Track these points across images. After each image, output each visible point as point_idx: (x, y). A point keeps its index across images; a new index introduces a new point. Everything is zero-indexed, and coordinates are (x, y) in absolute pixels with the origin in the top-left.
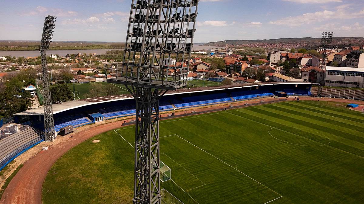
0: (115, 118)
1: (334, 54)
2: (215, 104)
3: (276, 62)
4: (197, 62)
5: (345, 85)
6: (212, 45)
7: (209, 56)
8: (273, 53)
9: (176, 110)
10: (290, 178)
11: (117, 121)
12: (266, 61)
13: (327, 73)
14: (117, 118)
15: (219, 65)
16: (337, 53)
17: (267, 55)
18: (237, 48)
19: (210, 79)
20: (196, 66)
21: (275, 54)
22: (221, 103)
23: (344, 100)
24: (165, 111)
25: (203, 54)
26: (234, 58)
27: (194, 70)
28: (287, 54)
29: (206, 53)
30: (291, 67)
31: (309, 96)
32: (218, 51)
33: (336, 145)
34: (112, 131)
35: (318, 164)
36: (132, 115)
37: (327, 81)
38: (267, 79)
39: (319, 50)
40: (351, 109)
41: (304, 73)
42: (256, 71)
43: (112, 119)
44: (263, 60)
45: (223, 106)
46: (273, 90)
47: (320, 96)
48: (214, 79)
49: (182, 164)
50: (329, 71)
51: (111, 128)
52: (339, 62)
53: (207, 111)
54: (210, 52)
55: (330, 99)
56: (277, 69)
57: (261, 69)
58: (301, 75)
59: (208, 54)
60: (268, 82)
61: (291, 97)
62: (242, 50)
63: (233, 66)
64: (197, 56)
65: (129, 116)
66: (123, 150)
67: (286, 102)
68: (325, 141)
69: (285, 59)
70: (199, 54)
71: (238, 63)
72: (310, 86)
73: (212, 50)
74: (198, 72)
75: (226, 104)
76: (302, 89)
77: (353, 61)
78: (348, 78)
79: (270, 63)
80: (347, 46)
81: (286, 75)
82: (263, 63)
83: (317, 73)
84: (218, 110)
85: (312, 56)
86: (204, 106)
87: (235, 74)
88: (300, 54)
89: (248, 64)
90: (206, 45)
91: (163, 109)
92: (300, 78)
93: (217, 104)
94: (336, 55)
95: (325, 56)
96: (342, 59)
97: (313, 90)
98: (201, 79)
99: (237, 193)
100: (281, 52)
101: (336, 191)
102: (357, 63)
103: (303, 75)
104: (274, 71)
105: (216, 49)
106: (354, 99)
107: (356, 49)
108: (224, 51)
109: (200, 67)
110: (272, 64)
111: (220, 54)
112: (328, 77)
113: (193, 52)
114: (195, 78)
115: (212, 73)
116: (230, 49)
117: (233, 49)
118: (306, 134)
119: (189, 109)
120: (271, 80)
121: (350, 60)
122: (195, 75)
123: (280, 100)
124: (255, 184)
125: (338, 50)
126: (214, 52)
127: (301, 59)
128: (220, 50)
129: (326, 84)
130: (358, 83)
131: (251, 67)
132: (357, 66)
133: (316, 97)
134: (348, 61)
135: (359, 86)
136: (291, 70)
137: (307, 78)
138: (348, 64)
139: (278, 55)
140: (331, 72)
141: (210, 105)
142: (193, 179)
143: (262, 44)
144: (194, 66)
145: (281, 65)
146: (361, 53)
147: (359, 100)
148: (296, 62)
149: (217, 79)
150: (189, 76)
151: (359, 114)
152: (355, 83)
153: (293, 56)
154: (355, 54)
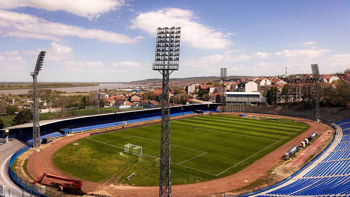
1: (230, 85)
3: (192, 92)
5: (238, 104)
7: (134, 93)
8: (190, 85)
9: (126, 124)
12: (185, 92)
13: (227, 96)
15: (149, 96)
16: (232, 84)
17: (185, 87)
19: (144, 106)
20: (130, 97)
21: (191, 86)
23: (238, 113)
26: (160, 90)
27: (130, 100)
28: (200, 86)
30: (203, 95)
31: (217, 112)
32: (142, 88)
33: (233, 132)
37: (227, 102)
39: (221, 82)
40: (242, 117)
41: (212, 98)
42: (179, 98)
44: (183, 91)
46: (194, 108)
47: (224, 112)
48: (147, 106)
55: (230, 113)
56: (194, 96)
57: (182, 97)
58: (210, 99)
59: (133, 91)
61: (206, 113)
63: (161, 95)
67: (202, 116)
68: (227, 131)
69: (199, 89)
72: (217, 105)
74: (132, 102)
76: (212, 108)
77: (242, 89)
78: (240, 99)
79: (189, 93)
80: (238, 79)
81: (200, 100)
82: (183, 93)
83: (220, 97)
85: (216, 87)
88: (208, 86)
89: (172, 93)
90: (129, 83)
91: (116, 124)
92: (210, 101)
95: (224, 87)
96: (235, 88)
97: (219, 108)
98: (136, 107)
100: (195, 84)
102: (244, 89)
103: (212, 99)
104: (192, 98)
106: (244, 112)
107: (243, 81)
108: (147, 89)
109: (134, 98)
110: (190, 93)
111: (144, 91)
112: (228, 99)
113: (120, 90)
114: (131, 107)
115: (145, 102)
116: (152, 86)
117: (155, 87)
120: (191, 103)
121: (240, 88)
122: (131, 104)
123: (199, 115)
125: (233, 82)
126: (138, 90)
127: (209, 88)
129: (227, 104)
130: (246, 102)
131: (175, 96)
132: (244, 91)
133: (221, 112)
135: (246, 104)
136: (204, 97)
137: (215, 101)
138: (239, 90)
139: (193, 87)
140: (229, 95)
144: (129, 98)
145: (196, 94)
146: (245, 83)
147: (247, 112)
148: (206, 91)
149: (150, 106)
150: (126, 105)
151: (246, 119)
152: (244, 102)
153: (204, 87)
154: (243, 84)
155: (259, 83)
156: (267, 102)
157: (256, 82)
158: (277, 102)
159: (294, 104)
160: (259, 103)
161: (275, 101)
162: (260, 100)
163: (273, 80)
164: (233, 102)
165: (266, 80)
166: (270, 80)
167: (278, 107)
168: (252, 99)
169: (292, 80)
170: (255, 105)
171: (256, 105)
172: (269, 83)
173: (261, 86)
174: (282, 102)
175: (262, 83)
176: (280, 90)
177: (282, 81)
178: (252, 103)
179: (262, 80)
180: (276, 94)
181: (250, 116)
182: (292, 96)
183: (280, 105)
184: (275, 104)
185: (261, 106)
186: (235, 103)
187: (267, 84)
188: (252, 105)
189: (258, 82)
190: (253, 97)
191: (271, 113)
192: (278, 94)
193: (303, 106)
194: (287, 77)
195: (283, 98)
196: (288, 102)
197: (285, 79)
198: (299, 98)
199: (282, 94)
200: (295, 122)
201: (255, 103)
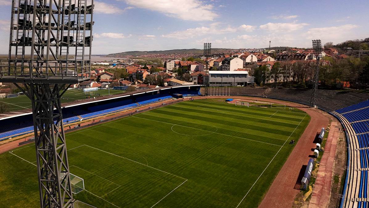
0: (8, 139)
1: (213, 61)
2: (122, 110)
3: (171, 69)
4: (100, 72)
5: (223, 85)
6: (113, 57)
7: (111, 67)
9: (82, 120)
10: (191, 164)
11: (11, 141)
12: (163, 69)
13: (210, 75)
14: (11, 138)
15: (122, 75)
16: (215, 60)
17: (163, 63)
18: (137, 59)
19: (115, 88)
20: (99, 77)
21: (170, 62)
22: (127, 109)
23: (223, 97)
24: (70, 123)
25: (105, 65)
26: (136, 67)
27: (98, 80)
28: (180, 62)
29: (108, 64)
30: (184, 73)
31: (199, 95)
32: (120, 61)
33: (221, 131)
34: (7, 153)
35: (211, 149)
36: (30, 133)
37: (211, 83)
38: (166, 84)
39: (203, 58)
40: (228, 102)
41: (194, 77)
42: (156, 77)
43: (5, 140)
44: (161, 68)
45: (129, 112)
46: (172, 93)
47: (207, 95)
48: (118, 87)
49: (94, 172)
50: (211, 74)
51: (5, 151)
52: (218, 67)
53: (115, 118)
54: (112, 63)
55: (214, 97)
56: (173, 75)
57: (159, 76)
58: (191, 79)
59: (110, 65)
60: (166, 87)
62: (142, 60)
63: (136, 74)
64: (100, 67)
65: (28, 133)
66: (23, 172)
67: (182, 102)
68: (213, 129)
69: (178, 66)
70: (101, 65)
71: (139, 72)
72: (199, 87)
73: (114, 61)
74: (102, 82)
75: (132, 109)
76: (194, 91)
77: (227, 66)
78: (225, 79)
79: (167, 70)
80: (222, 55)
81: (180, 80)
82: (161, 70)
83: (203, 77)
84: (125, 115)
85: (198, 63)
86: (111, 113)
87: (138, 82)
88: (189, 62)
89: (148, 72)
90: (107, 56)
91: (67, 121)
92: (191, 82)
93: (124, 110)
94: (214, 62)
95: (207, 63)
96: (219, 65)
97: (201, 91)
98: (105, 89)
99: (151, 187)
100: (174, 60)
101: (224, 166)
102: (229, 67)
103: (193, 79)
104: (171, 77)
105: (118, 60)
106: (230, 95)
107: (227, 56)
108: (125, 62)
109: (103, 77)
110: (168, 71)
111: (122, 65)
112: (211, 79)
113: (95, 64)
114: (99, 88)
115: (116, 83)
116: (131, 59)
117: (134, 60)
118: (200, 126)
119: (97, 118)
120: (169, 85)
121: (224, 65)
122: (100, 85)
123: (178, 101)
124: (164, 175)
125: (216, 58)
126: (116, 63)
127: (190, 66)
128: (121, 61)
129: (210, 85)
130: (231, 83)
131: (151, 75)
132: (229, 70)
133: (204, 96)
134: (223, 66)
135: (232, 84)
136: (184, 75)
137: (196, 81)
138: (223, 69)
139: (172, 63)
140: (213, 75)
141: (117, 112)
142: (108, 183)
143: (158, 55)
144: (97, 77)
145: (176, 72)
146: (230, 60)
147: (233, 95)
148: (187, 68)
149: (121, 87)
150: (93, 87)
151: (234, 106)
152: (229, 83)
153: (184, 64)
154: (227, 61)
155: (244, 60)
156: (255, 83)
157: (241, 58)
158: (266, 82)
159: (285, 84)
160: (246, 83)
161: (264, 81)
162: (248, 80)
163: (259, 56)
164: (217, 83)
165: (252, 56)
166: (255, 55)
167: (267, 88)
168: (238, 80)
169: (280, 56)
170: (241, 86)
171: (243, 86)
172: (255, 59)
173: (246, 63)
174: (271, 82)
175: (248, 60)
176: (270, 68)
177: (269, 57)
178: (238, 84)
179: (248, 56)
180: (264, 73)
181: (237, 101)
182: (282, 75)
183: (269, 85)
184: (264, 84)
185: (248, 88)
186: (219, 83)
187: (254, 61)
188: (238, 86)
189: (244, 58)
190: (240, 77)
191: (260, 96)
192: (267, 74)
193: (294, 87)
194: (273, 52)
195: (272, 77)
196: (277, 82)
197: (272, 55)
198: (289, 77)
199: (271, 73)
200: (290, 109)
201: (242, 84)
